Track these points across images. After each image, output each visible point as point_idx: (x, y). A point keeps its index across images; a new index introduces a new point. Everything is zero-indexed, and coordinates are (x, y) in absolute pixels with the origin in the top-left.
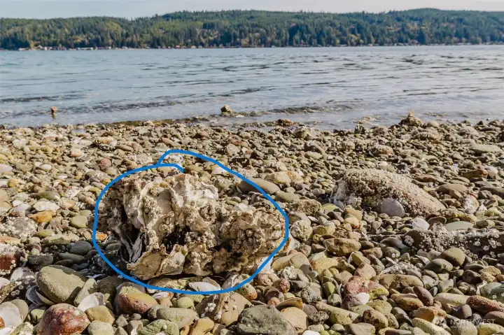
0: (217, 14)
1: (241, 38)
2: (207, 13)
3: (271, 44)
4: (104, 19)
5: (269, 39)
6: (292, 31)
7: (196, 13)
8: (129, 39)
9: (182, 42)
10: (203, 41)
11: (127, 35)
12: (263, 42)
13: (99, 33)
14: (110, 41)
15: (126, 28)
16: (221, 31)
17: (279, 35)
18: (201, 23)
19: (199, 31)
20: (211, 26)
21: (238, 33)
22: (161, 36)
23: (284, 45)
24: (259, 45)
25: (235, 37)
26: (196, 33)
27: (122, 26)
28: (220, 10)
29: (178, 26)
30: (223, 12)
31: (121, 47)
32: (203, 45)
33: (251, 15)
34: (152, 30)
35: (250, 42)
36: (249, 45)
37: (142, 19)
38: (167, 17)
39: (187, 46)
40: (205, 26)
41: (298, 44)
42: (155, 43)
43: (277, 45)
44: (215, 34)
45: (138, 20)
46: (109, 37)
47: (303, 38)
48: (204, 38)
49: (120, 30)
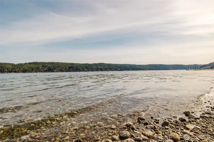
0: (47, 63)
1: (54, 69)
2: (44, 63)
3: (63, 71)
4: (5, 64)
5: (63, 70)
6: (70, 68)
7: (40, 63)
8: (15, 70)
9: (34, 71)
10: (42, 70)
11: (14, 69)
12: (61, 71)
13: (2, 68)
14: (7, 71)
15: (14, 66)
16: (48, 68)
17: (66, 69)
18: (41, 65)
19: (40, 68)
20: (45, 66)
21: (53, 69)
22: (27, 69)
23: (67, 71)
24: (60, 72)
25: (52, 70)
26: (39, 68)
27: (12, 66)
28: (48, 62)
29: (34, 66)
30: (49, 62)
31: (11, 72)
32: (42, 72)
33: (58, 63)
34: (24, 67)
35: (57, 71)
36: (57, 72)
37: (20, 64)
38: (30, 63)
39: (36, 72)
40: (43, 66)
41: (71, 71)
42: (24, 71)
43: (65, 72)
44: (46, 69)
45: (19, 64)
46: (6, 69)
47: (72, 69)
48: (42, 69)
49: (11, 67)
